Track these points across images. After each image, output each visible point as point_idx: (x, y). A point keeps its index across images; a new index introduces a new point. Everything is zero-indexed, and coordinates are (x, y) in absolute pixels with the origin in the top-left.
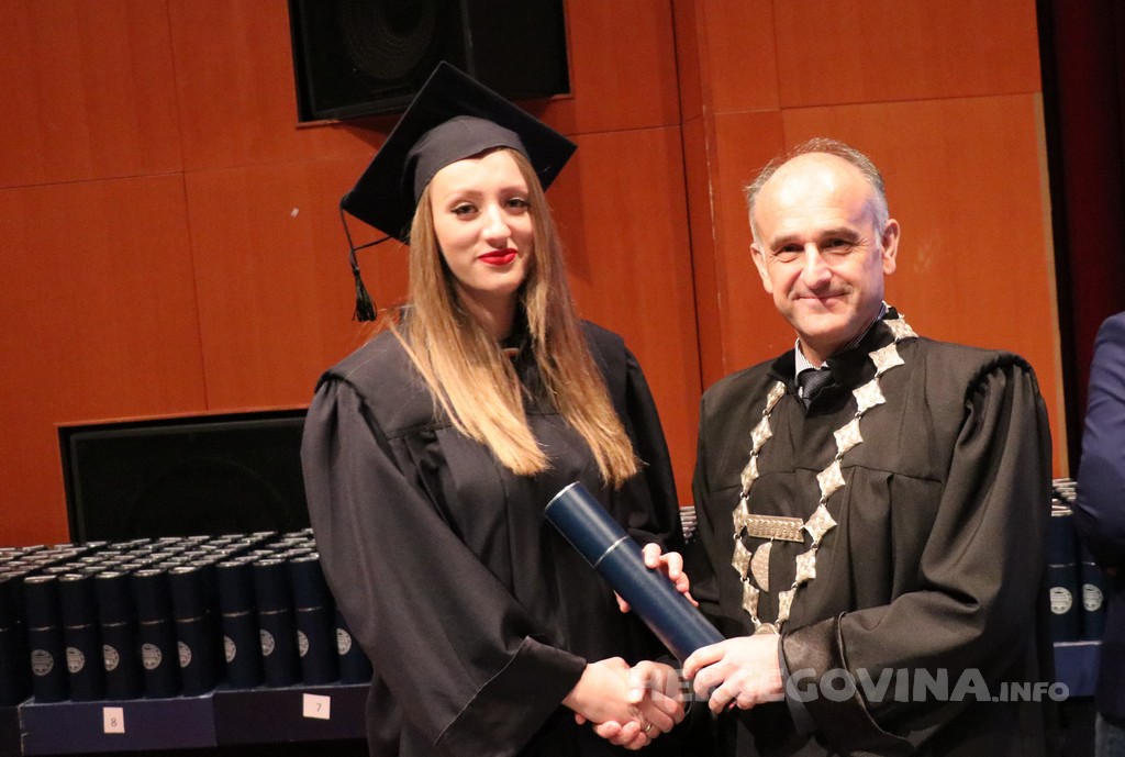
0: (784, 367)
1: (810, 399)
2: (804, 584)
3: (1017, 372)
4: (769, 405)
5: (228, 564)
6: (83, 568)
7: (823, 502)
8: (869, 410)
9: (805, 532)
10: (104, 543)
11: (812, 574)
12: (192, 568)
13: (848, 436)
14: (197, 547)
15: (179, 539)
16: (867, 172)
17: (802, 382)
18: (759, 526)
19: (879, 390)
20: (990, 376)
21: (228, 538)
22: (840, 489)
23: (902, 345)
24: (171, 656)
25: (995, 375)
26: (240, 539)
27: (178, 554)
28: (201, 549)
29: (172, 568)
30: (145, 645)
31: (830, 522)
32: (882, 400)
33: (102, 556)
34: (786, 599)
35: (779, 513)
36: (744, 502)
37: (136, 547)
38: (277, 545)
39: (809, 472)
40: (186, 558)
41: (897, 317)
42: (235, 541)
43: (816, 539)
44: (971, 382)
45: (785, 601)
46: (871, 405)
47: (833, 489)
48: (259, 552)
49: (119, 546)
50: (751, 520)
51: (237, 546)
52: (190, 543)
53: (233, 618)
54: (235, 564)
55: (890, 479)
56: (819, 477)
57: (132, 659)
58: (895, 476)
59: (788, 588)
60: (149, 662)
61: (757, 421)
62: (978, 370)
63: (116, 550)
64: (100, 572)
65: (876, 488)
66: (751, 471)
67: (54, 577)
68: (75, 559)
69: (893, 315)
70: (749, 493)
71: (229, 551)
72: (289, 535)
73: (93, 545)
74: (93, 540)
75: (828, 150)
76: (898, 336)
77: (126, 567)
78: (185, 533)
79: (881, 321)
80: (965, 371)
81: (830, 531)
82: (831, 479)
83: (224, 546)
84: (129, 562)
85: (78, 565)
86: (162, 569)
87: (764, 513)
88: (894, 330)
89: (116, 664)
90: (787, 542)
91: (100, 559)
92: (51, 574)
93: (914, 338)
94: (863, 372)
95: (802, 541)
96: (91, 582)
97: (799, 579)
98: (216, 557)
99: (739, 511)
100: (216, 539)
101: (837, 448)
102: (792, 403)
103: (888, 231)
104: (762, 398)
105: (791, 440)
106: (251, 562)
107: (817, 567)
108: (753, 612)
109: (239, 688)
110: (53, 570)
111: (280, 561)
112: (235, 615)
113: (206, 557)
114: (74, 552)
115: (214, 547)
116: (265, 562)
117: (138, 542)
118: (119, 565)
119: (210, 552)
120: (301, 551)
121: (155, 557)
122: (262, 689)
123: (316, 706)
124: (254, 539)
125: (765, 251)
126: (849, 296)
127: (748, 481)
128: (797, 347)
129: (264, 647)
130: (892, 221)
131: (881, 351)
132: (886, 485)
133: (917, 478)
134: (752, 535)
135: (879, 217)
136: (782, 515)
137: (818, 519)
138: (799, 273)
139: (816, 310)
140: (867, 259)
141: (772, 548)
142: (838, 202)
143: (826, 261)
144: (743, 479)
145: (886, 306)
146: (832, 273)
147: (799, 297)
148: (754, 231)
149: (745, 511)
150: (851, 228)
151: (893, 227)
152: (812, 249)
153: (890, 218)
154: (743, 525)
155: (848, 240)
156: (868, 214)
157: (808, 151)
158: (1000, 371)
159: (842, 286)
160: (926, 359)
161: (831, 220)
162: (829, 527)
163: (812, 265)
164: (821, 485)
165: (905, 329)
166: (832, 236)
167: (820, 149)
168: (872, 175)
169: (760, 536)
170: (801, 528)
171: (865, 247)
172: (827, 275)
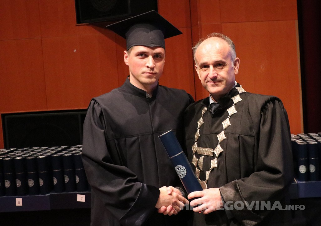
1: (214, 112)
2: (213, 169)
3: (277, 102)
4: (202, 113)
5: (55, 155)
6: (10, 156)
7: (219, 144)
8: (232, 115)
9: (213, 153)
11: (216, 166)
12: (44, 157)
13: (226, 123)
14: (44, 150)
15: (38, 148)
16: (229, 43)
17: (211, 107)
18: (201, 151)
19: (235, 109)
20: (268, 104)
21: (54, 148)
22: (224, 140)
23: (241, 95)
24: (37, 183)
25: (270, 104)
26: (57, 148)
27: (39, 152)
28: (46, 151)
29: (38, 156)
30: (29, 179)
31: (222, 150)
32: (236, 112)
34: (208, 173)
35: (206, 147)
36: (196, 144)
37: (26, 150)
38: (69, 150)
39: (215, 134)
40: (42, 153)
41: (240, 86)
43: (217, 155)
44: (262, 106)
45: (208, 174)
46: (233, 113)
47: (222, 140)
48: (64, 152)
50: (198, 149)
51: (57, 150)
52: (42, 149)
53: (56, 172)
54: (57, 155)
55: (239, 136)
56: (218, 136)
59: (208, 170)
60: (30, 184)
61: (199, 119)
62: (264, 102)
63: (20, 151)
64: (15, 157)
65: (235, 139)
66: (198, 134)
67: (1, 159)
68: (7, 153)
69: (238, 86)
70: (197, 141)
71: (55, 151)
72: (72, 147)
73: (12, 149)
75: (218, 36)
76: (240, 92)
77: (24, 156)
79: (235, 88)
80: (260, 103)
82: (221, 137)
83: (53, 150)
84: (24, 154)
85: (8, 155)
86: (35, 156)
87: (202, 147)
88: (239, 90)
89: (20, 185)
90: (208, 156)
91: (15, 153)
93: (245, 92)
95: (212, 155)
96: (13, 160)
97: (212, 167)
98: (51, 153)
99: (195, 146)
100: (50, 148)
101: (223, 127)
102: (209, 114)
103: (236, 62)
104: (200, 111)
105: (209, 124)
106: (62, 155)
108: (198, 177)
109: (57, 192)
110: (1, 156)
111: (71, 154)
112: (57, 171)
113: (48, 153)
114: (6, 151)
115: (50, 150)
116: (66, 155)
117: (26, 148)
118: (21, 155)
119: (49, 152)
120: (77, 152)
121: (32, 153)
122: (64, 193)
123: (81, 198)
124: (62, 148)
125: (198, 67)
126: (222, 82)
127: (197, 137)
128: (210, 96)
129: (65, 180)
130: (237, 58)
131: (235, 97)
132: (238, 138)
133: (247, 136)
134: (198, 153)
135: (233, 57)
136: (207, 148)
137: (217, 149)
138: (208, 74)
139: (213, 86)
140: (229, 70)
141: (204, 158)
142: (220, 52)
143: (216, 71)
144: (195, 136)
145: (236, 83)
146: (218, 74)
147: (208, 82)
148: (195, 61)
149: (196, 146)
150: (224, 60)
151: (238, 60)
152: (211, 67)
153: (236, 57)
154: (196, 150)
155: (222, 64)
156: (229, 56)
157: (211, 36)
158: (271, 103)
159: (220, 79)
160: (248, 99)
161: (217, 58)
162: (221, 151)
163: (211, 72)
164: (218, 138)
165: (242, 90)
166: (218, 63)
167: (215, 36)
168: (231, 44)
169: (201, 154)
170: (212, 151)
171: (228, 67)
172: (216, 75)
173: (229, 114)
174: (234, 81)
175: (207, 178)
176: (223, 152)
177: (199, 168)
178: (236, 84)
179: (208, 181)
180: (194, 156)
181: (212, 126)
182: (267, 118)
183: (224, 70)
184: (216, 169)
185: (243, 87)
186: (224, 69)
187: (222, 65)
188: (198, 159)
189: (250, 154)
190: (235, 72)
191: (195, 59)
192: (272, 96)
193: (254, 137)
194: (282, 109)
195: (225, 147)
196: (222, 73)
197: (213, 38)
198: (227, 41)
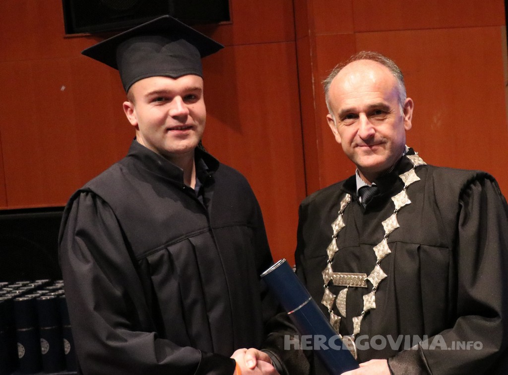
0: (350, 185)
1: (366, 203)
2: (369, 312)
3: (488, 182)
4: (342, 208)
5: (21, 299)
7: (378, 263)
8: (402, 208)
9: (368, 281)
11: (374, 306)
13: (391, 224)
17: (361, 194)
18: (340, 280)
19: (407, 196)
20: (472, 186)
21: (20, 284)
22: (388, 255)
23: (418, 169)
25: (475, 185)
26: (28, 284)
28: (3, 290)
31: (383, 275)
32: (409, 202)
34: (357, 321)
35: (351, 271)
36: (329, 266)
38: (51, 288)
39: (369, 246)
41: (414, 154)
42: (24, 285)
43: (375, 285)
44: (462, 190)
45: (357, 323)
46: (403, 205)
47: (384, 255)
48: (40, 292)
50: (335, 276)
51: (26, 288)
54: (25, 299)
55: (419, 248)
56: (375, 249)
58: (422, 246)
59: (358, 315)
62: (465, 182)
65: (410, 253)
66: (333, 247)
70: (333, 260)
71: (21, 291)
72: (58, 281)
75: (371, 58)
76: (416, 164)
79: (405, 156)
80: (458, 183)
81: (383, 280)
82: (382, 249)
83: (18, 288)
87: (342, 271)
88: (413, 161)
90: (357, 288)
93: (424, 165)
95: (366, 286)
97: (365, 309)
98: (13, 295)
99: (327, 271)
100: (13, 284)
101: (385, 231)
102: (356, 206)
103: (407, 105)
104: (337, 204)
105: (357, 228)
106: (36, 298)
107: (376, 301)
112: (24, 330)
113: (7, 295)
115: (11, 289)
116: (45, 298)
119: (9, 292)
124: (36, 284)
125: (336, 118)
126: (386, 145)
127: (331, 253)
128: (357, 174)
130: (409, 99)
131: (406, 173)
132: (417, 252)
133: (435, 246)
134: (335, 284)
135: (401, 96)
136: (354, 272)
137: (375, 273)
138: (357, 131)
139: (367, 153)
140: (395, 122)
141: (347, 292)
142: (377, 88)
143: (372, 123)
144: (328, 252)
145: (407, 148)
146: (376, 130)
147: (357, 145)
149: (331, 271)
150: (386, 103)
151: (409, 102)
152: (363, 117)
153: (407, 97)
154: (330, 279)
155: (384, 110)
156: (395, 95)
157: (358, 58)
158: (478, 183)
159: (381, 139)
160: (433, 177)
161: (374, 99)
162: (383, 278)
164: (377, 254)
165: (419, 160)
166: (375, 108)
167: (366, 58)
168: (396, 72)
169: (340, 285)
170: (366, 279)
171: (394, 115)
172: (373, 131)
173: (395, 206)
174: (404, 142)
175: (357, 329)
177: (338, 313)
178: (407, 150)
179: (357, 336)
180: (327, 291)
181: (363, 230)
182: (470, 211)
183: (387, 123)
185: (420, 155)
186: (387, 120)
187: (384, 112)
188: (335, 296)
190: (406, 125)
191: (327, 104)
192: (479, 171)
194: (499, 197)
195: (391, 269)
196: (384, 128)
197: (362, 61)
198: (389, 67)
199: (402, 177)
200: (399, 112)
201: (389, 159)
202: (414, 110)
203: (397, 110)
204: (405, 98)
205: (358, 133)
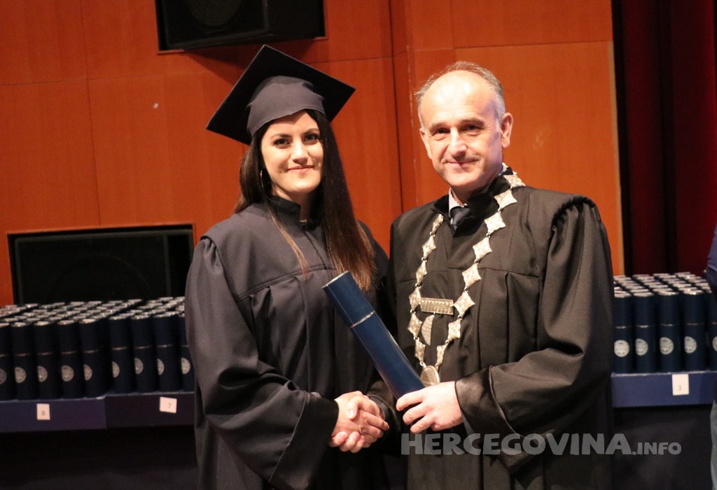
0: (442, 205)
1: (457, 225)
2: (452, 343)
3: (586, 207)
4: (434, 229)
5: (115, 318)
6: (25, 319)
7: (467, 290)
8: (495, 231)
9: (454, 308)
10: (36, 305)
11: (458, 335)
12: (93, 320)
13: (482, 248)
14: (95, 308)
15: (82, 303)
16: (491, 83)
17: (453, 216)
18: (427, 305)
19: (501, 219)
20: (568, 211)
21: (113, 303)
22: (477, 282)
23: (515, 190)
24: (79, 373)
25: (572, 210)
26: (121, 303)
27: (83, 312)
28: (97, 309)
29: (81, 320)
30: (64, 367)
31: (470, 303)
32: (503, 225)
33: (37, 312)
34: (441, 350)
36: (417, 290)
37: (57, 308)
38: (144, 307)
39: (458, 270)
40: (88, 314)
41: (512, 174)
42: (117, 305)
43: (461, 313)
44: (556, 215)
45: (441, 353)
46: (497, 228)
47: (473, 282)
48: (134, 311)
49: (46, 307)
50: (422, 301)
51: (119, 307)
52: (90, 306)
53: (118, 350)
54: (119, 318)
55: (507, 275)
56: (464, 274)
57: (55, 375)
58: (510, 273)
59: (443, 344)
60: (66, 377)
61: (427, 239)
62: (560, 207)
63: (44, 309)
64: (36, 322)
66: (422, 270)
67: (7, 324)
68: (20, 313)
69: (509, 172)
70: (421, 284)
71: (115, 310)
72: (150, 301)
73: (29, 306)
74: (29, 303)
75: (469, 69)
76: (513, 185)
77: (52, 319)
78: (86, 300)
79: (502, 177)
80: (552, 208)
82: (471, 275)
83: (111, 308)
84: (54, 316)
85: (22, 318)
86: (75, 320)
87: (430, 296)
88: (510, 182)
89: (45, 378)
90: (443, 315)
91: (36, 315)
92: (5, 322)
93: (523, 187)
94: (491, 208)
95: (452, 314)
96: (31, 328)
97: (450, 338)
98: (107, 314)
99: (415, 295)
100: (105, 302)
101: (475, 257)
102: (447, 226)
103: (505, 121)
105: (446, 250)
106: (129, 317)
108: (421, 359)
109: (120, 393)
110: (7, 320)
111: (147, 317)
113: (101, 314)
114: (18, 310)
116: (138, 317)
117: (58, 304)
118: (47, 318)
119: (103, 311)
120: (159, 311)
121: (69, 313)
122: (135, 394)
123: (168, 405)
124: (129, 304)
125: (427, 133)
126: (477, 163)
127: (420, 276)
128: (450, 193)
129: (137, 369)
130: (508, 114)
131: (502, 195)
132: (504, 279)
133: (524, 275)
134: (422, 310)
135: (499, 111)
136: (441, 298)
137: (463, 300)
138: (447, 147)
139: (457, 171)
140: (490, 139)
141: (434, 319)
142: (471, 101)
143: (464, 139)
144: (417, 275)
145: (505, 167)
146: (467, 147)
147: (447, 162)
148: (420, 120)
149: (418, 295)
150: (480, 118)
151: (508, 119)
152: (454, 132)
153: (506, 112)
154: (417, 304)
155: (477, 126)
156: (491, 109)
157: (454, 69)
158: (574, 207)
159: (473, 156)
160: (529, 200)
161: (466, 113)
162: (470, 306)
163: (454, 142)
164: (465, 279)
165: (518, 181)
166: (468, 123)
167: (461, 68)
168: (495, 85)
169: (428, 311)
170: (452, 306)
171: (489, 131)
172: (464, 148)
173: (487, 229)
174: (500, 161)
175: (440, 360)
176: (474, 306)
177: (423, 341)
178: (505, 170)
179: (440, 366)
180: (414, 317)
181: (452, 254)
182: (564, 238)
183: (481, 139)
184: (459, 341)
185: (519, 176)
186: (480, 136)
187: (477, 128)
189: (530, 313)
190: (504, 142)
191: (420, 117)
192: (577, 195)
193: (537, 277)
194: (597, 223)
195: (478, 296)
196: (477, 144)
197: (458, 72)
198: (486, 79)
199: (497, 198)
200: (495, 127)
201: (481, 178)
202: (513, 126)
203: (493, 125)
204: (503, 113)
205: (448, 149)
